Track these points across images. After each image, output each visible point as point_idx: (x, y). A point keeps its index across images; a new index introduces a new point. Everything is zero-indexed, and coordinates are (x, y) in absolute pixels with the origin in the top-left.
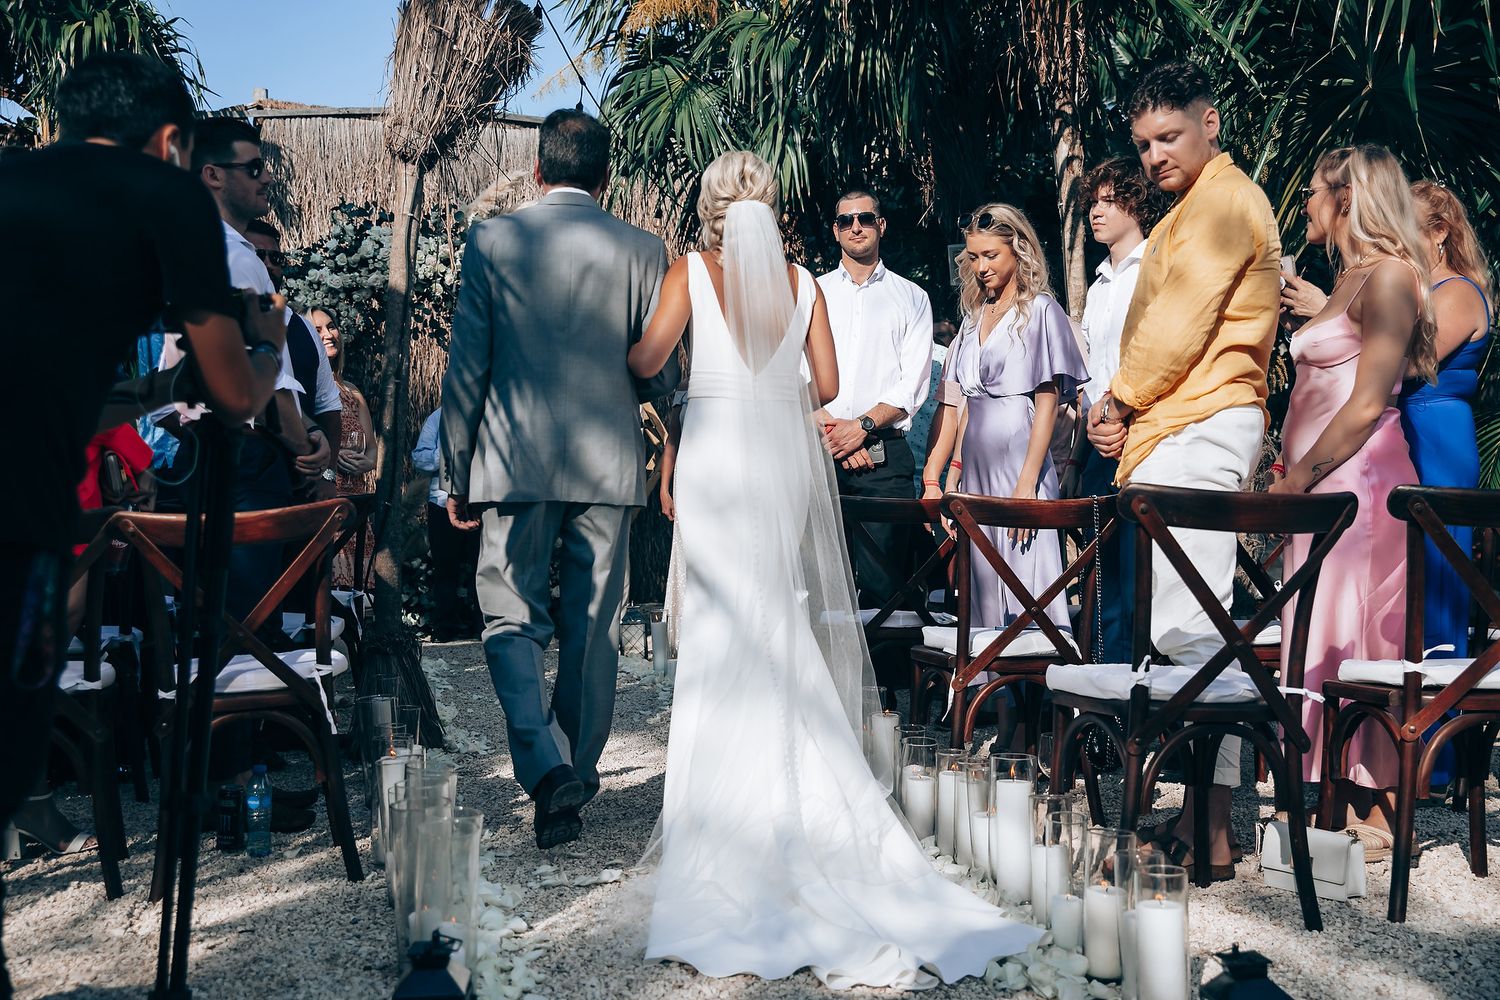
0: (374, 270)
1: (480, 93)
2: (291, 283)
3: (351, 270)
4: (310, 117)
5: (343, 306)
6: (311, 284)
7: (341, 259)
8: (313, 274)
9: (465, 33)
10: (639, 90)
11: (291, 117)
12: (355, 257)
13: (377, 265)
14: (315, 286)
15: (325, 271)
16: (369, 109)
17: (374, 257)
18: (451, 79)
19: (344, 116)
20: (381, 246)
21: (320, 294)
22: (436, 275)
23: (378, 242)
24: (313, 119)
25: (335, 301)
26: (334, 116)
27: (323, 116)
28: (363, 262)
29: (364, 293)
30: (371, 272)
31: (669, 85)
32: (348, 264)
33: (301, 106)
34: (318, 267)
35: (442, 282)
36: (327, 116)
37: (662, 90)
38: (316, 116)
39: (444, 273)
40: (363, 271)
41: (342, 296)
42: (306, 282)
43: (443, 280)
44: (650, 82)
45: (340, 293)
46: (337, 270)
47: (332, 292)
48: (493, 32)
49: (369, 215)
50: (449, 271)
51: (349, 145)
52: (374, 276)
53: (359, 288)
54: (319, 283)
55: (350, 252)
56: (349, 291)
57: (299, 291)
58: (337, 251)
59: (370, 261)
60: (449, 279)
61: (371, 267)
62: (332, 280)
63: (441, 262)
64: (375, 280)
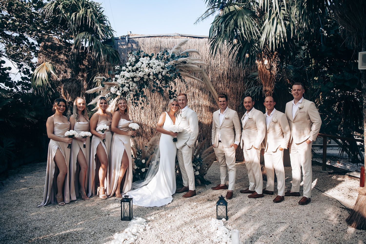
0: (140, 71)
2: (116, 76)
3: (133, 71)
4: (141, 37)
7: (130, 68)
8: (122, 73)
11: (136, 38)
12: (135, 68)
13: (141, 70)
14: (122, 77)
15: (126, 72)
16: (155, 35)
17: (141, 67)
19: (149, 37)
20: (143, 63)
22: (159, 73)
24: (141, 38)
26: (146, 37)
27: (144, 37)
28: (137, 69)
29: (137, 79)
32: (132, 69)
33: (138, 35)
34: (124, 71)
35: (162, 75)
36: (145, 37)
38: (142, 37)
39: (162, 72)
40: (137, 72)
42: (120, 76)
43: (162, 74)
45: (129, 78)
46: (129, 71)
47: (128, 78)
50: (164, 71)
51: (150, 44)
52: (140, 73)
53: (135, 77)
55: (133, 66)
56: (133, 78)
57: (118, 78)
58: (129, 66)
59: (139, 68)
60: (164, 73)
61: (139, 70)
62: (127, 75)
63: (161, 68)
64: (141, 74)
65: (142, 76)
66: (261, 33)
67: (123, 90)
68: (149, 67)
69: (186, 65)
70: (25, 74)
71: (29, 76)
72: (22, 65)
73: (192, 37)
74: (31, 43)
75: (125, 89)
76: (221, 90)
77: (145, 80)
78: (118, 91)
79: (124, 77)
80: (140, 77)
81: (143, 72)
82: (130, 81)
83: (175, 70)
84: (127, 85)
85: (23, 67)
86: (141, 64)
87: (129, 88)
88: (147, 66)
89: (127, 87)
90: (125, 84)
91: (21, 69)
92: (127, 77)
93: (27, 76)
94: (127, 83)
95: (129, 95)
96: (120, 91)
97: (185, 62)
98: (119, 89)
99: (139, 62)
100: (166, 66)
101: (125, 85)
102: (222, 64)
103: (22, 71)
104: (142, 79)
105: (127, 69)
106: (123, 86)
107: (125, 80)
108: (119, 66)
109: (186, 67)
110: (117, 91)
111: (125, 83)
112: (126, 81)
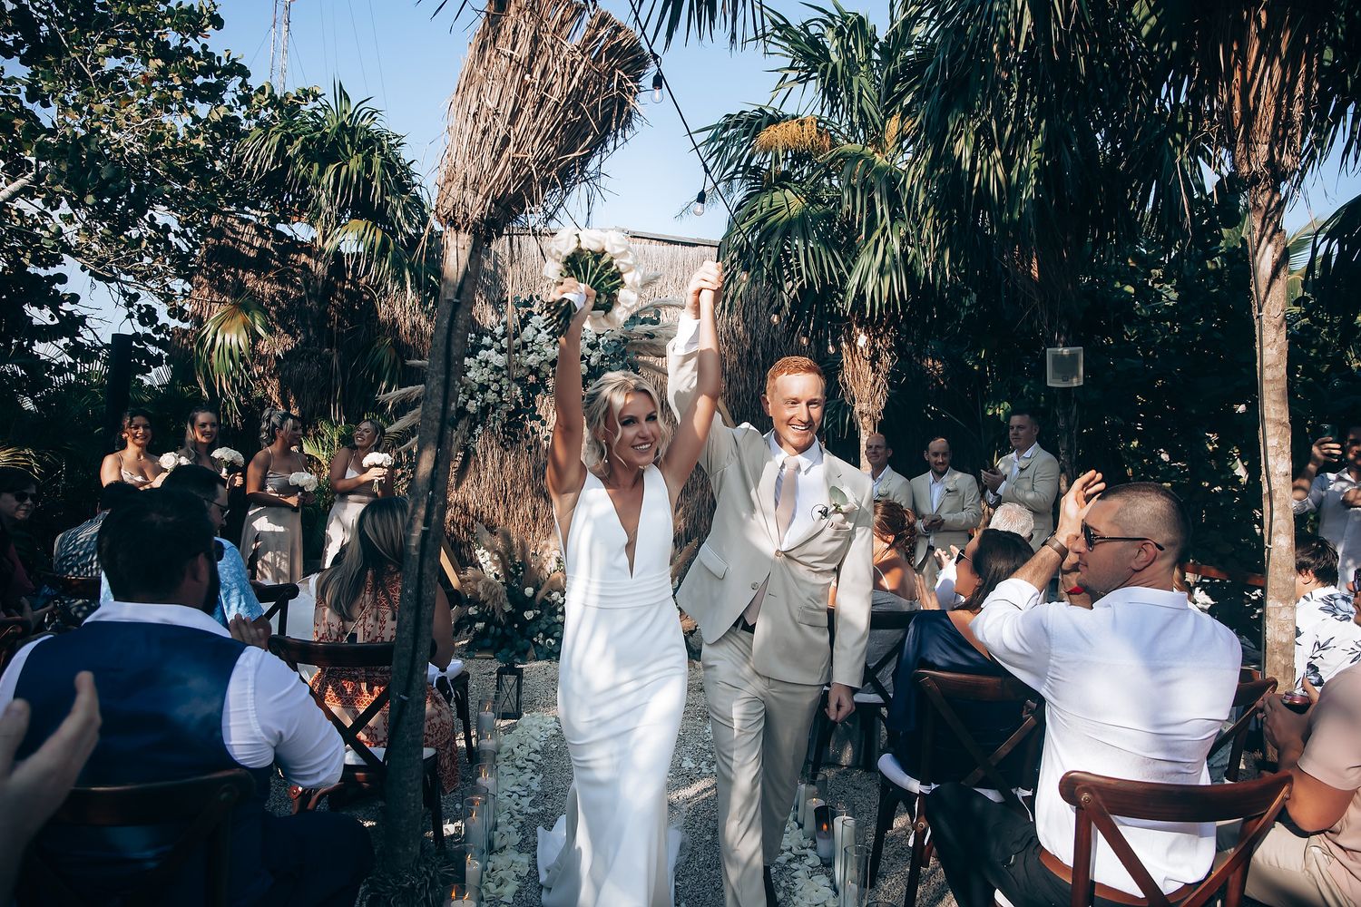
0: (532, 352)
1: (561, 140)
2: (466, 361)
3: (513, 352)
5: (505, 381)
6: (480, 362)
8: (483, 354)
9: (542, 61)
10: (761, 209)
12: (518, 341)
13: (534, 348)
14: (483, 364)
15: (492, 352)
17: (533, 341)
18: (523, 120)
20: (539, 331)
21: (486, 371)
23: (537, 329)
25: (499, 377)
28: (523, 346)
29: (523, 371)
30: (529, 353)
31: (788, 205)
32: (511, 346)
34: (488, 348)
35: (588, 364)
37: (780, 209)
39: (589, 356)
40: (522, 355)
41: (504, 372)
42: (478, 361)
43: (588, 361)
44: (771, 202)
45: (502, 370)
46: (501, 351)
47: (497, 369)
48: (582, 60)
49: (532, 306)
50: (594, 354)
52: (532, 356)
53: (519, 366)
54: (487, 362)
55: (513, 337)
57: (470, 367)
58: (503, 336)
59: (530, 344)
60: (593, 361)
61: (529, 350)
62: (499, 360)
63: (588, 346)
64: (533, 360)
65: (535, 364)
66: (850, 269)
67: (483, 400)
68: (555, 343)
69: (654, 341)
70: (143, 323)
71: (155, 331)
72: (136, 296)
73: (664, 241)
74: (161, 225)
75: (489, 397)
76: (743, 400)
77: (542, 375)
78: (472, 402)
79: (486, 367)
80: (531, 367)
81: (539, 354)
82: (504, 376)
83: (624, 353)
84: (494, 387)
85: (138, 303)
86: (536, 332)
87: (499, 393)
88: (550, 340)
89: (493, 392)
90: (491, 383)
91: (134, 310)
92: (496, 366)
93: (149, 330)
94: (495, 381)
95: (499, 415)
96: (479, 403)
97: (651, 336)
98: (472, 397)
99: (529, 326)
100: (600, 341)
101: (488, 387)
102: (749, 326)
103: (136, 316)
104: (535, 371)
105: (496, 345)
106: (484, 388)
107: (492, 373)
108: (473, 335)
109: (653, 346)
110: (467, 400)
111: (489, 380)
112: (492, 377)
